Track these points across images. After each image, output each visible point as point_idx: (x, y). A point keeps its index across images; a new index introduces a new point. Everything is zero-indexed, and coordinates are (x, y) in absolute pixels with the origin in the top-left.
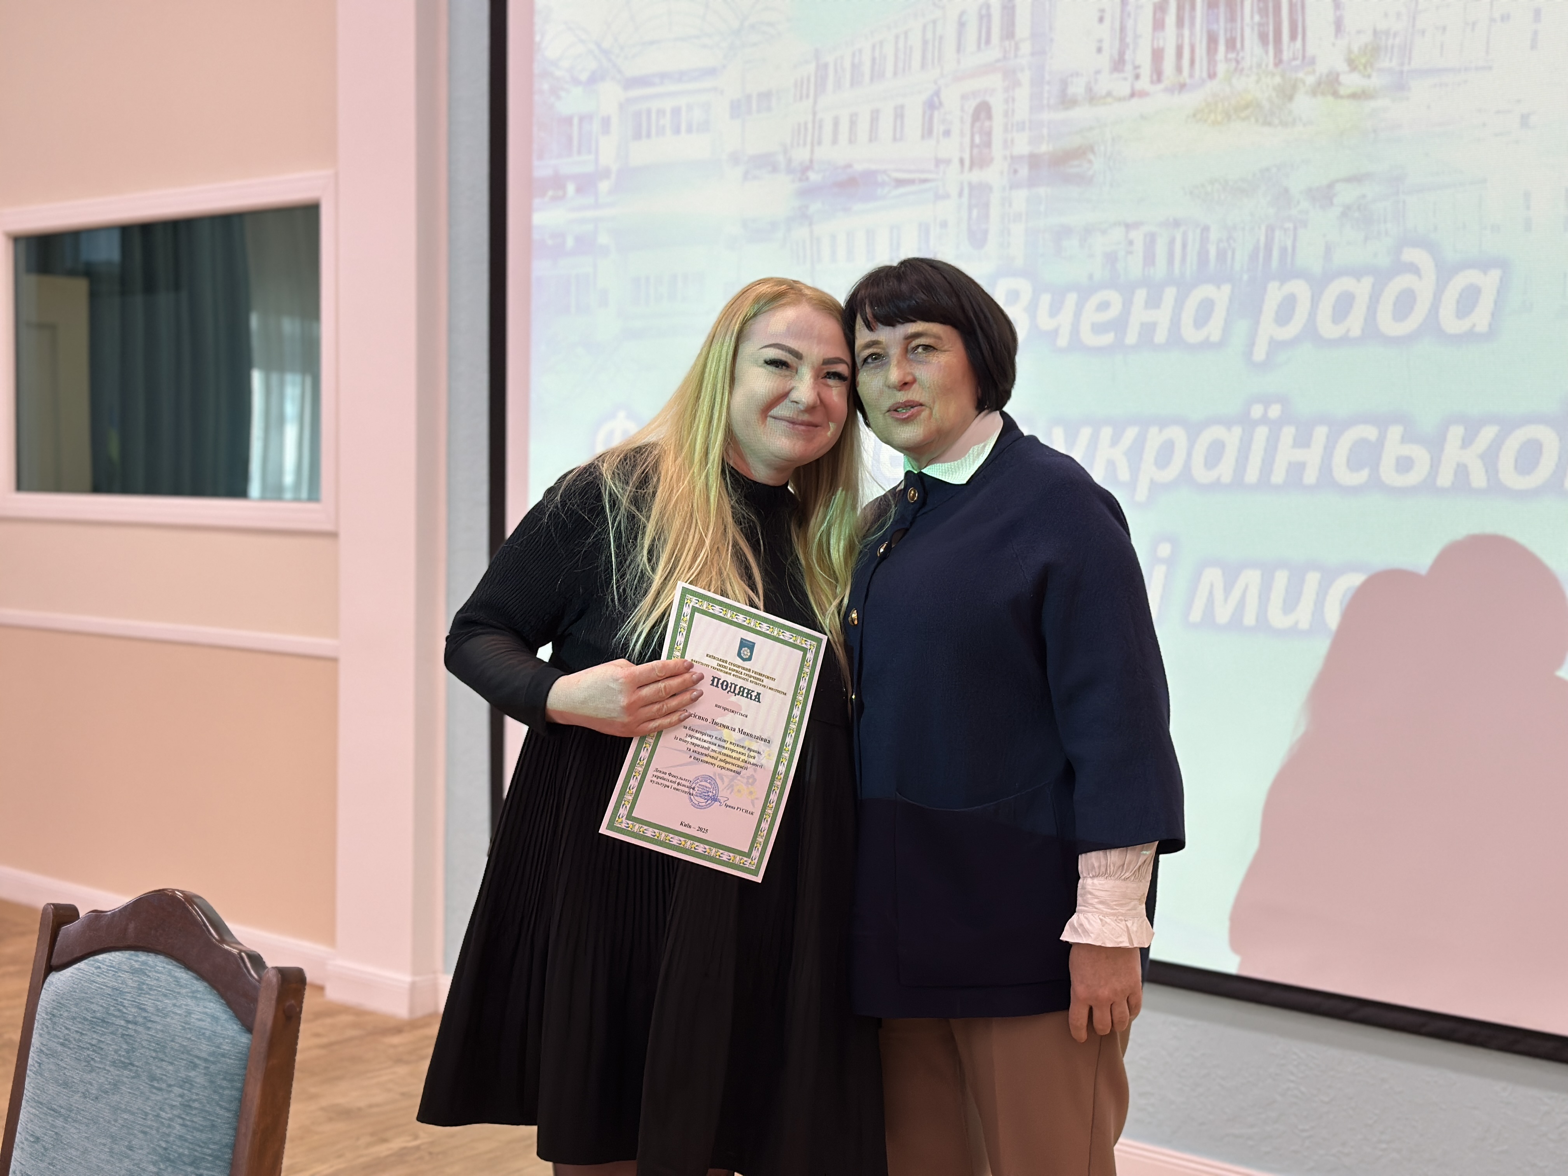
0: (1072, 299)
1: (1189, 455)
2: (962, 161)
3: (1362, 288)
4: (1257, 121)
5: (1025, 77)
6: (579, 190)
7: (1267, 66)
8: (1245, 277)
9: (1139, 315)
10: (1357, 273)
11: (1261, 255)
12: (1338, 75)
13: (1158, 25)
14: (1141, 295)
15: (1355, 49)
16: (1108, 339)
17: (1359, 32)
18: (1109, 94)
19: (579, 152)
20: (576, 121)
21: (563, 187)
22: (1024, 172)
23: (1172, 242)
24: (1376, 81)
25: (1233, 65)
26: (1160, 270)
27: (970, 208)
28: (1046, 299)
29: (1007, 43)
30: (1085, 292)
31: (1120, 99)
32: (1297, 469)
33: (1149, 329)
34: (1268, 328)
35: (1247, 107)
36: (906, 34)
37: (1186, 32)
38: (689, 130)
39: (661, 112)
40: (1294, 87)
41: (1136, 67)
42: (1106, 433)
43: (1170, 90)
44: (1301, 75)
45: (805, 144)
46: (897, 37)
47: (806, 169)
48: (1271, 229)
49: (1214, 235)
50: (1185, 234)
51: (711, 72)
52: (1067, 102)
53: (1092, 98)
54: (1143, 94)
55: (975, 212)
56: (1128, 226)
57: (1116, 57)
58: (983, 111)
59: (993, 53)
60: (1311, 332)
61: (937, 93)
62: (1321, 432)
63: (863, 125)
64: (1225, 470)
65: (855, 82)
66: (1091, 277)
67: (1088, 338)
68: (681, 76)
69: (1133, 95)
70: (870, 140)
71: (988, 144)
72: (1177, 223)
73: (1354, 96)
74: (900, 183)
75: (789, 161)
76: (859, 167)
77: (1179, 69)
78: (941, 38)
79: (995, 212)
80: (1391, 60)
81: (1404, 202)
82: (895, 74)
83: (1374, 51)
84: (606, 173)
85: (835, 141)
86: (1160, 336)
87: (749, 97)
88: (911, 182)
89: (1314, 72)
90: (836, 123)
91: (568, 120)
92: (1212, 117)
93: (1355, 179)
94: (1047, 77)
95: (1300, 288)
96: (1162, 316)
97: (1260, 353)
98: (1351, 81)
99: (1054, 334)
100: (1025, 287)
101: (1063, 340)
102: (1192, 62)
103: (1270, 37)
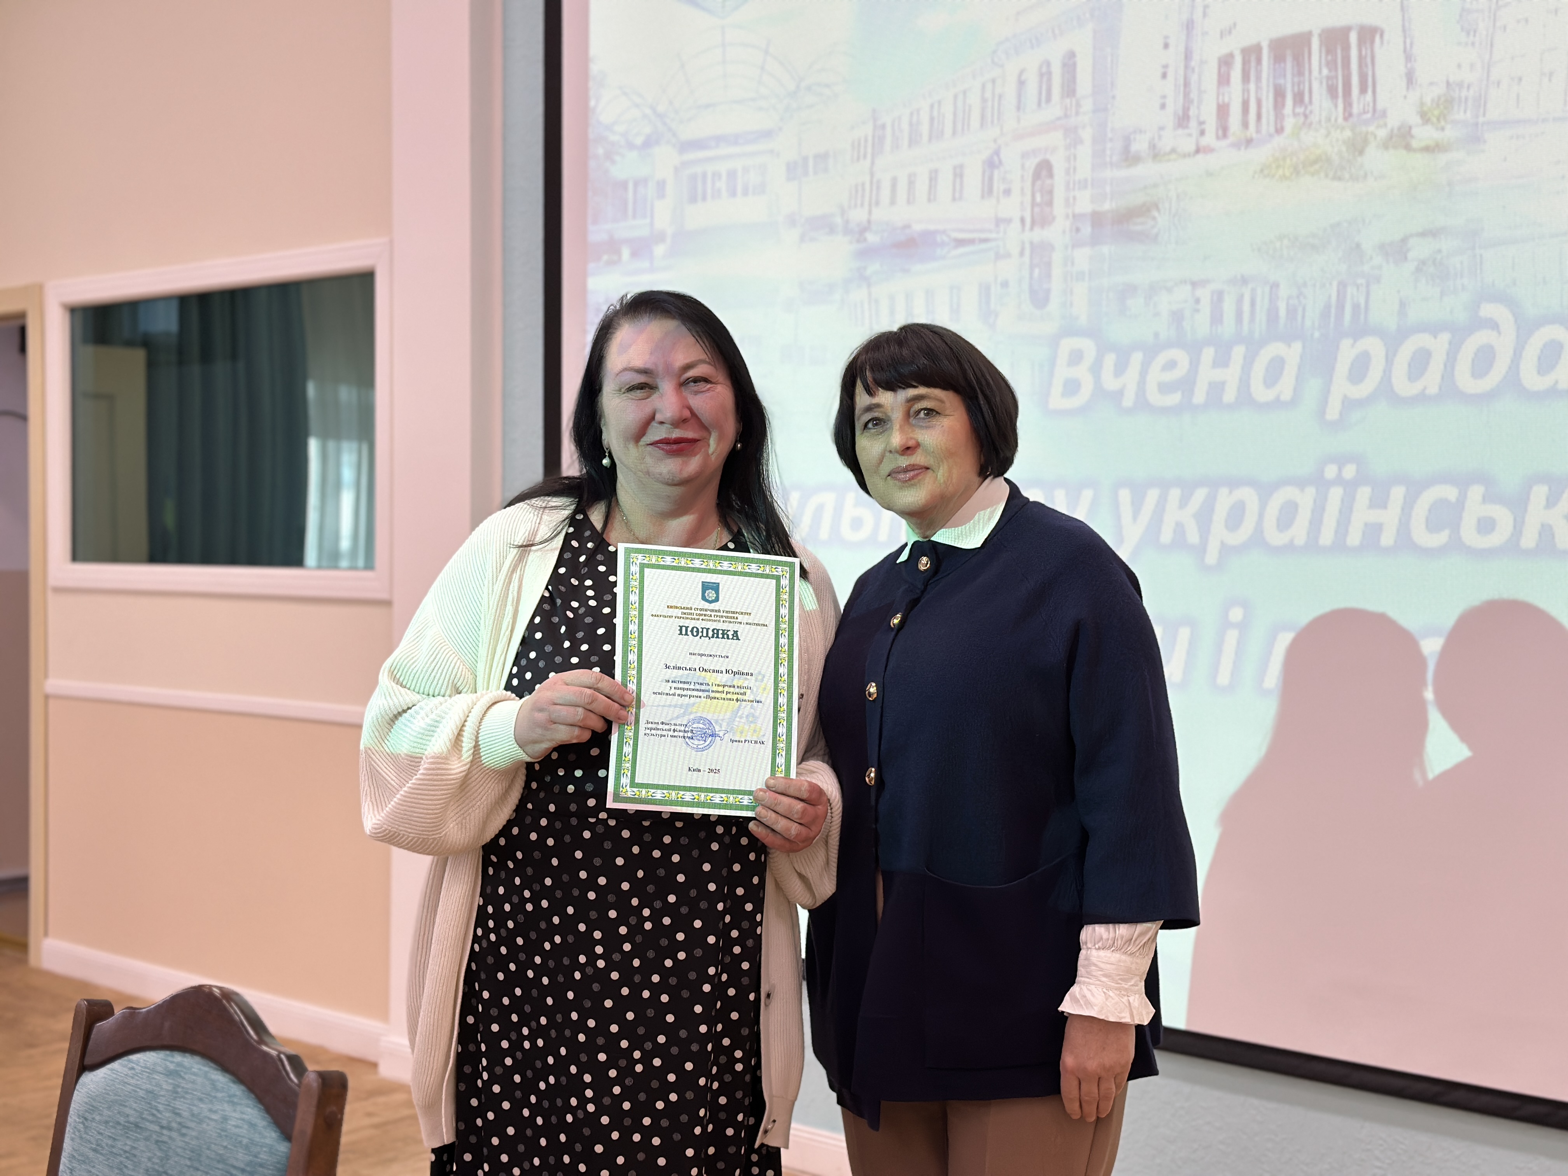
0: (1137, 358)
1: (1261, 516)
2: (1023, 220)
3: (1439, 345)
4: (1327, 176)
5: (1087, 134)
6: (635, 254)
7: (1336, 120)
8: (1317, 334)
9: (1207, 374)
10: (1434, 329)
11: (1333, 311)
12: (1410, 128)
13: (1224, 80)
14: (1208, 354)
15: (1428, 100)
16: (1175, 398)
17: (1431, 84)
18: (1173, 151)
19: (634, 217)
20: (631, 186)
21: (618, 253)
22: (1087, 229)
23: (1240, 300)
24: (1450, 133)
25: (1302, 119)
26: (1228, 327)
27: (1032, 267)
28: (1110, 360)
29: (1068, 101)
30: (1151, 351)
31: (1185, 156)
32: (1373, 531)
33: (1216, 389)
34: (1341, 387)
35: (1315, 162)
36: (965, 92)
37: (1252, 86)
38: (745, 193)
39: (717, 175)
40: (1366, 142)
41: (1201, 123)
42: (1175, 494)
43: (1237, 145)
44: (1371, 128)
45: (862, 205)
46: (956, 97)
47: (864, 229)
48: (1342, 286)
49: (1284, 292)
50: (1253, 290)
51: (768, 134)
52: (1130, 158)
53: (1156, 155)
54: (1209, 150)
55: (1037, 271)
56: (1194, 284)
57: (1181, 113)
58: (1044, 169)
59: (1054, 110)
60: (1385, 390)
61: (997, 153)
62: (1398, 493)
63: (922, 187)
64: (1299, 532)
65: (913, 141)
66: (1156, 335)
67: (1154, 397)
68: (735, 139)
69: (1198, 151)
70: (929, 200)
71: (1050, 203)
72: (1244, 281)
73: (1427, 149)
74: (960, 243)
75: (847, 222)
76: (918, 227)
77: (1245, 125)
78: (1000, 97)
79: (1057, 271)
80: (1465, 112)
81: (1481, 256)
82: (954, 133)
83: (1447, 103)
84: (660, 237)
85: (893, 202)
86: (1230, 395)
87: (805, 159)
88: (971, 242)
89: (1385, 125)
90: (894, 182)
91: (624, 185)
92: (1280, 172)
93: (1430, 233)
94: (1110, 135)
95: (1374, 346)
96: (1231, 375)
97: (1333, 413)
98: (1424, 134)
99: (1119, 394)
100: (1088, 346)
101: (1128, 400)
102: (1259, 117)
103: (1339, 91)
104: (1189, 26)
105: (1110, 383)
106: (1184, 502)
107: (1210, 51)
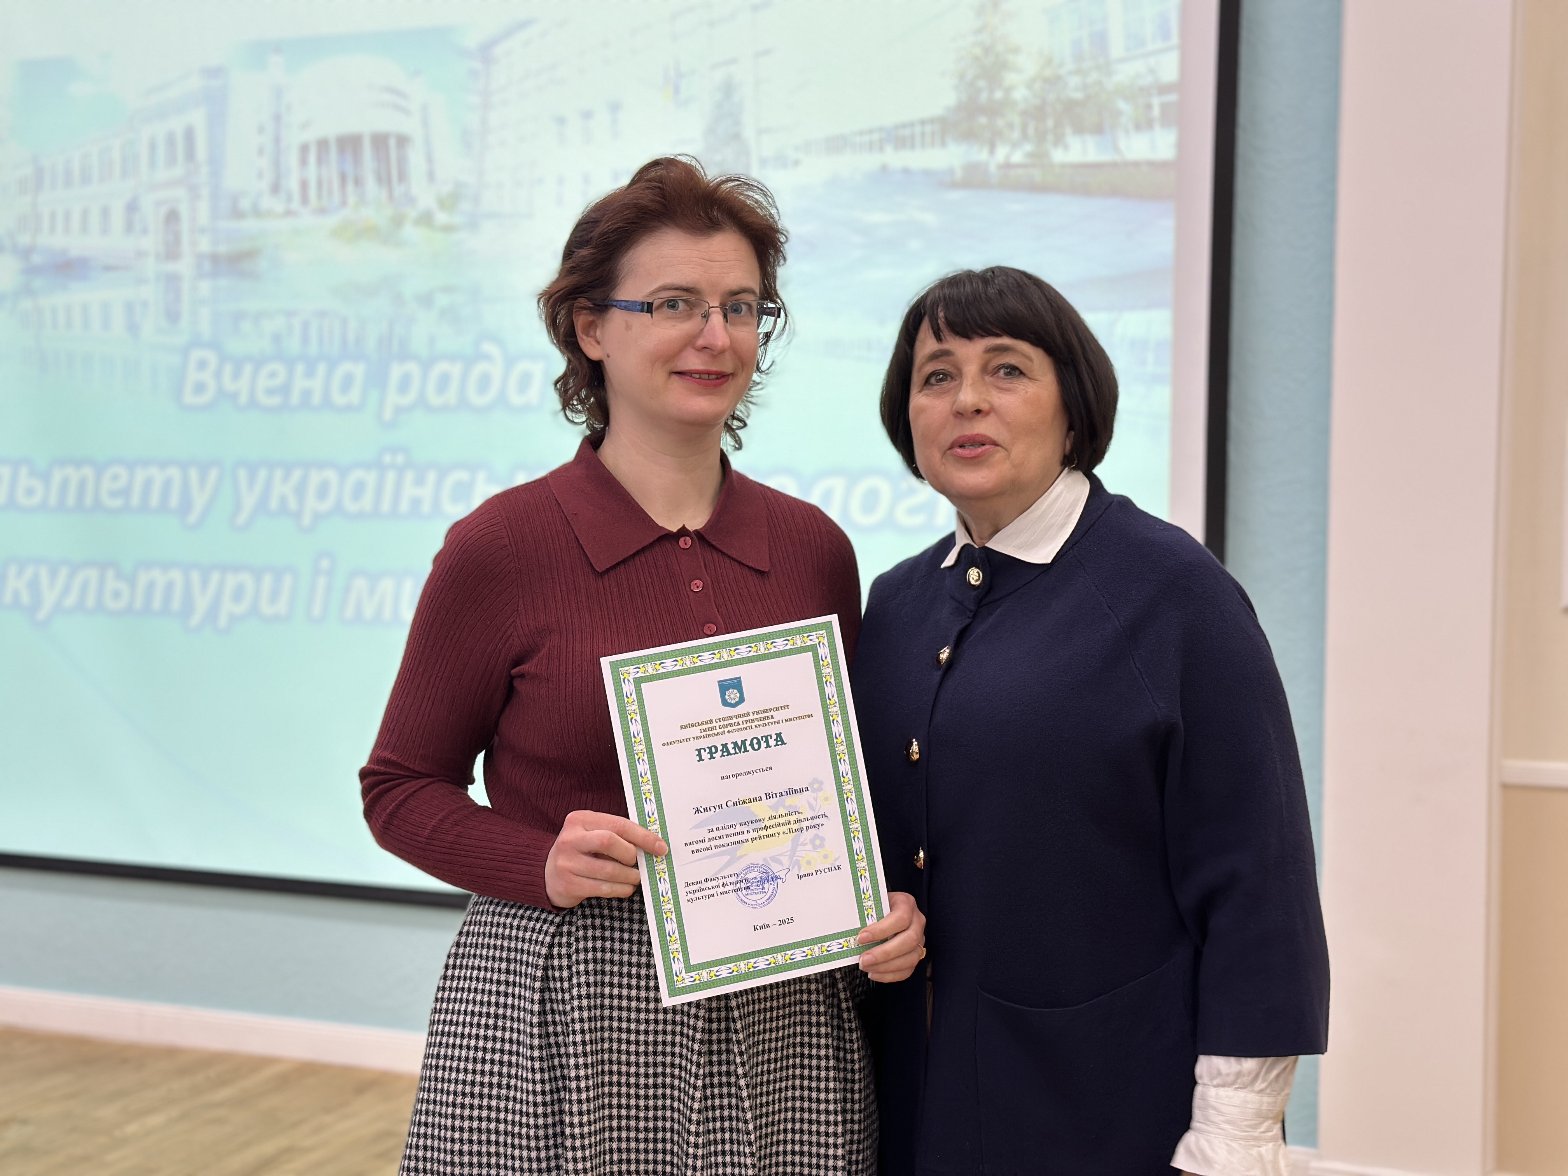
0: (248, 369)
1: (340, 491)
2: (158, 254)
3: (455, 370)
4: (378, 241)
5: (205, 192)
7: (383, 200)
8: (375, 358)
9: (300, 383)
10: (453, 358)
11: (385, 342)
12: (432, 212)
13: (304, 162)
14: (300, 368)
15: (443, 194)
16: (276, 400)
17: (445, 182)
18: (270, 211)
22: (207, 266)
23: (321, 328)
24: (458, 219)
25: (359, 198)
27: (166, 292)
28: (228, 369)
29: (189, 164)
30: (259, 363)
31: (278, 216)
32: (416, 503)
33: (307, 394)
34: (393, 397)
35: (370, 230)
37: (324, 170)
40: (403, 218)
41: (289, 192)
43: (315, 212)
44: (407, 209)
45: (26, 231)
46: (100, 151)
47: (29, 251)
48: (391, 323)
49: (351, 325)
50: (330, 323)
52: (237, 214)
53: (257, 212)
54: (295, 213)
55: (170, 295)
56: (290, 314)
57: (273, 183)
58: (172, 217)
59: (178, 171)
60: (422, 401)
61: (135, 199)
62: (432, 475)
63: (76, 220)
64: (367, 502)
65: (68, 184)
66: (262, 351)
67: (263, 399)
69: (289, 213)
70: (82, 232)
71: (178, 242)
72: (323, 314)
73: (444, 229)
74: (108, 268)
75: (14, 244)
76: (73, 253)
77: (320, 196)
78: (137, 155)
79: (185, 296)
80: (467, 204)
81: (481, 309)
82: (101, 180)
83: (456, 196)
85: (52, 230)
86: (316, 399)
89: (415, 208)
90: (53, 216)
92: (346, 235)
93: (448, 289)
94: (222, 194)
95: (413, 367)
96: (317, 384)
97: (388, 415)
98: (442, 218)
99: (234, 396)
100: (212, 357)
101: (243, 399)
102: (330, 193)
103: (384, 179)
104: (277, 118)
105: (229, 386)
106: (286, 478)
107: (294, 138)
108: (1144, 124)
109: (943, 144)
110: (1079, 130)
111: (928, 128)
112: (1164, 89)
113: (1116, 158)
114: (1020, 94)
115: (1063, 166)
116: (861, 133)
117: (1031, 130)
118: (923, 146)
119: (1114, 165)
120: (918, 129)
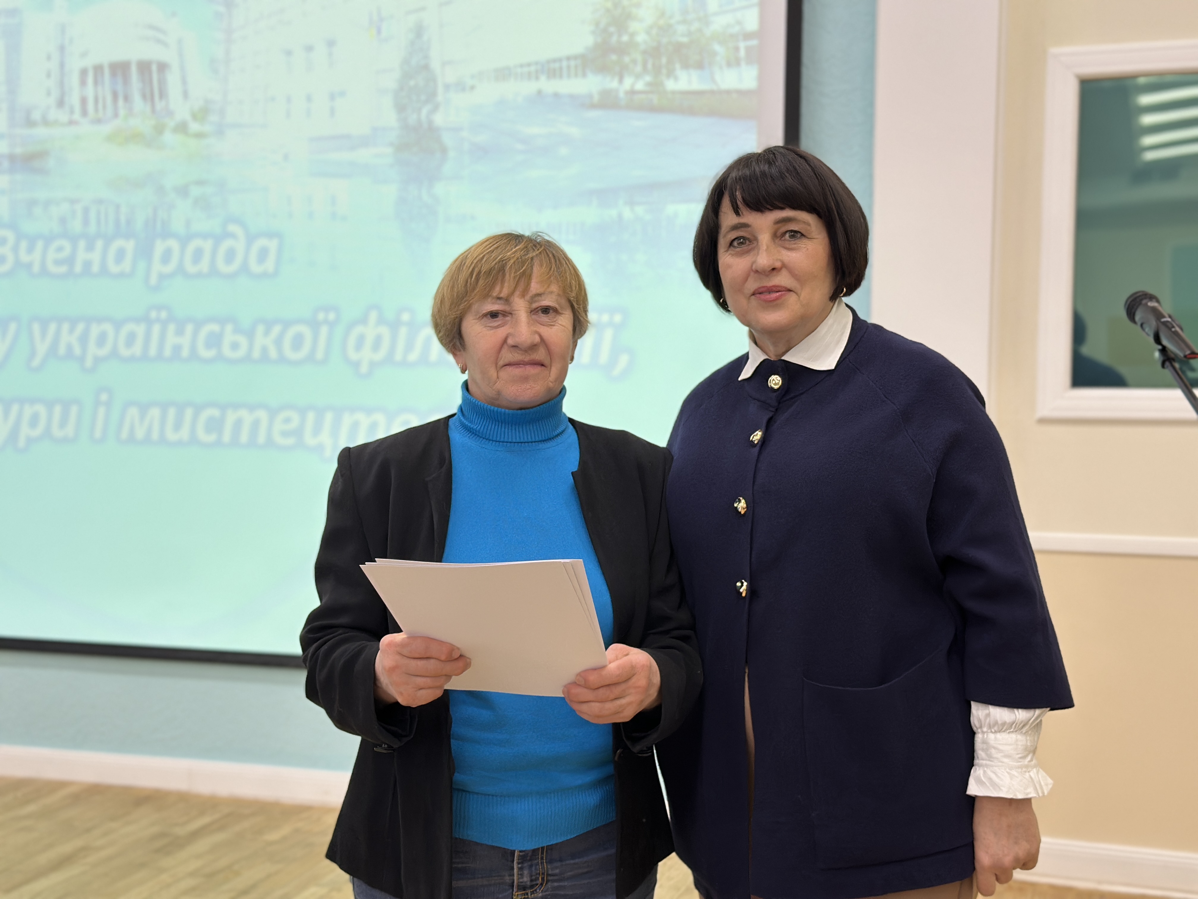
0: (40, 245)
1: (116, 339)
3: (207, 245)
4: (143, 145)
7: (147, 113)
8: (142, 236)
9: (82, 256)
10: (204, 236)
11: (151, 223)
12: (187, 122)
13: (83, 82)
14: (82, 244)
15: (195, 108)
16: (63, 269)
17: (197, 99)
18: (56, 121)
22: (6, 164)
23: (99, 213)
24: (207, 128)
25: (128, 110)
28: (24, 245)
30: (49, 240)
31: (63, 125)
32: (177, 349)
33: (88, 265)
34: (157, 267)
35: (137, 136)
37: (100, 89)
40: (164, 127)
41: (71, 106)
42: (66, 327)
43: (92, 122)
44: (166, 120)
48: (155, 208)
49: (123, 210)
50: (106, 208)
52: (30, 123)
53: (46, 122)
54: (76, 123)
56: (73, 202)
57: (59, 99)
60: (180, 270)
64: (137, 349)
66: (51, 231)
67: (52, 268)
69: (71, 123)
72: (100, 202)
73: (196, 135)
77: (96, 110)
80: (215, 117)
81: (227, 198)
83: (206, 111)
86: (95, 268)
89: (173, 119)
92: (118, 140)
93: (200, 183)
94: (17, 108)
95: (173, 244)
96: (95, 257)
97: (153, 280)
98: (194, 127)
99: (29, 266)
100: (10, 236)
101: (36, 268)
102: (104, 107)
103: (148, 97)
104: (62, 49)
105: (24, 258)
106: (71, 331)
107: (75, 64)
108: (733, 62)
109: (584, 75)
110: (686, 66)
111: (573, 63)
112: (748, 36)
113: (714, 88)
114: (641, 38)
115: (674, 93)
116: (522, 66)
117: (650, 66)
118: (569, 76)
119: (712, 92)
120: (565, 64)
